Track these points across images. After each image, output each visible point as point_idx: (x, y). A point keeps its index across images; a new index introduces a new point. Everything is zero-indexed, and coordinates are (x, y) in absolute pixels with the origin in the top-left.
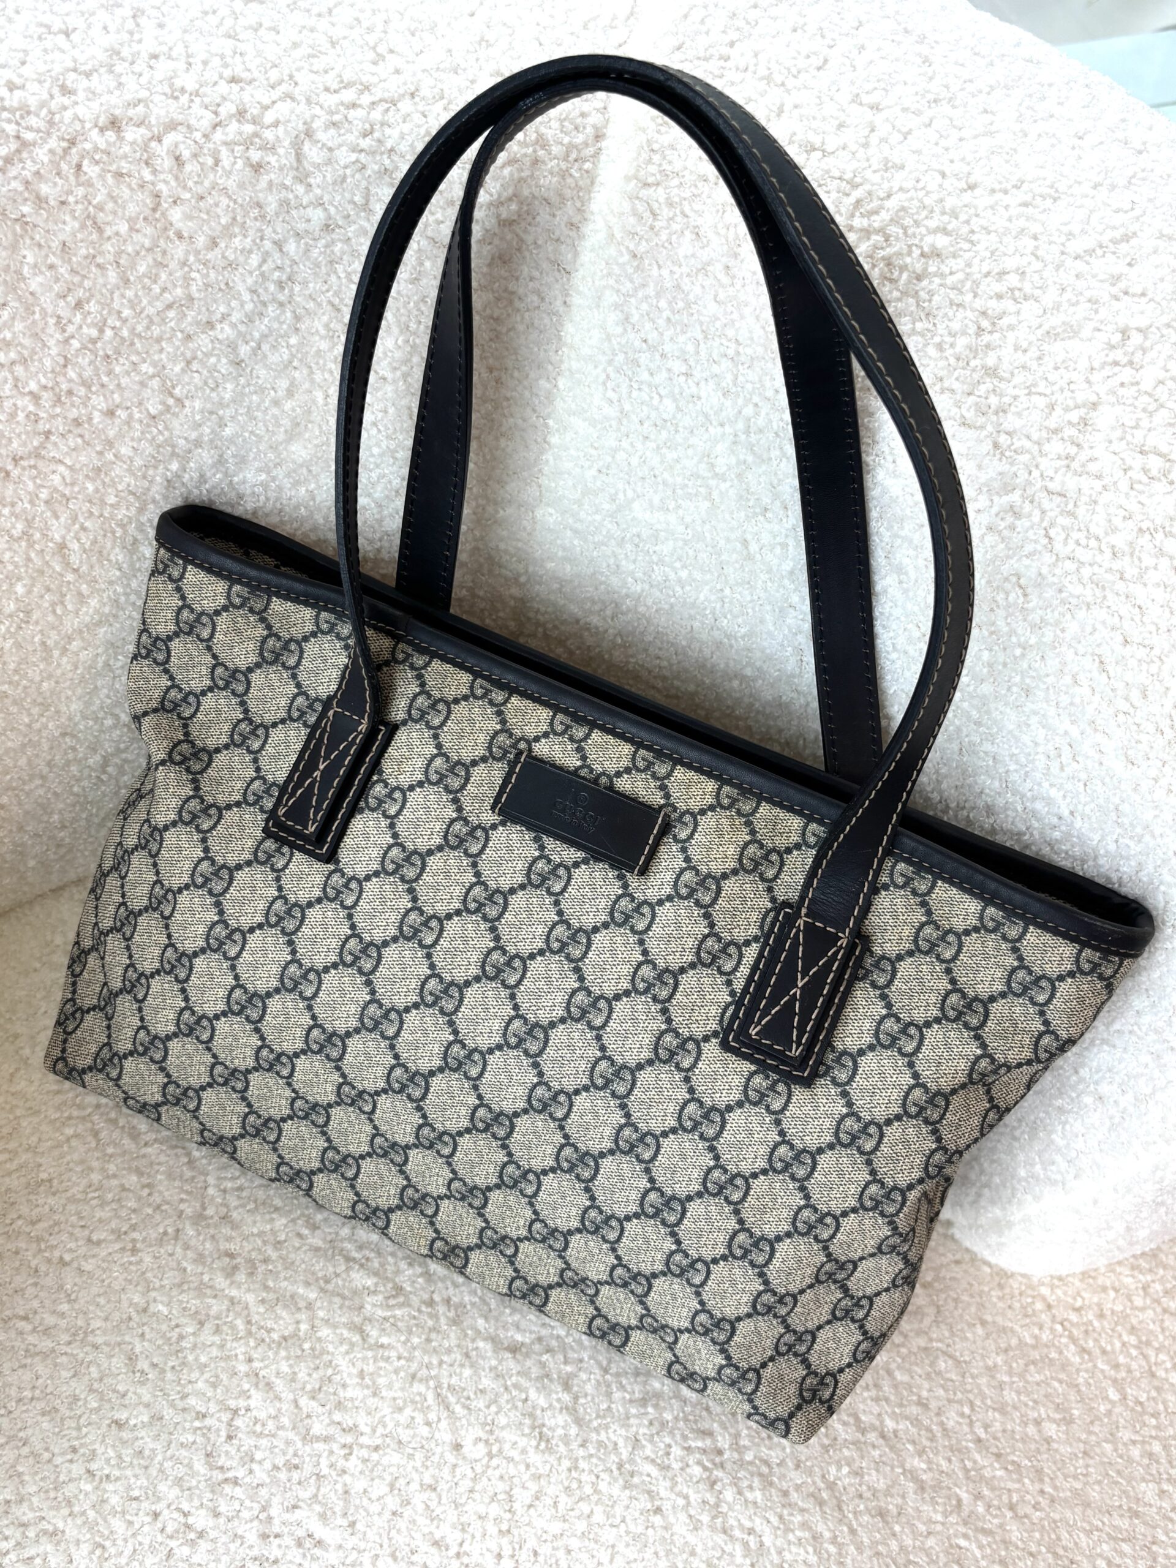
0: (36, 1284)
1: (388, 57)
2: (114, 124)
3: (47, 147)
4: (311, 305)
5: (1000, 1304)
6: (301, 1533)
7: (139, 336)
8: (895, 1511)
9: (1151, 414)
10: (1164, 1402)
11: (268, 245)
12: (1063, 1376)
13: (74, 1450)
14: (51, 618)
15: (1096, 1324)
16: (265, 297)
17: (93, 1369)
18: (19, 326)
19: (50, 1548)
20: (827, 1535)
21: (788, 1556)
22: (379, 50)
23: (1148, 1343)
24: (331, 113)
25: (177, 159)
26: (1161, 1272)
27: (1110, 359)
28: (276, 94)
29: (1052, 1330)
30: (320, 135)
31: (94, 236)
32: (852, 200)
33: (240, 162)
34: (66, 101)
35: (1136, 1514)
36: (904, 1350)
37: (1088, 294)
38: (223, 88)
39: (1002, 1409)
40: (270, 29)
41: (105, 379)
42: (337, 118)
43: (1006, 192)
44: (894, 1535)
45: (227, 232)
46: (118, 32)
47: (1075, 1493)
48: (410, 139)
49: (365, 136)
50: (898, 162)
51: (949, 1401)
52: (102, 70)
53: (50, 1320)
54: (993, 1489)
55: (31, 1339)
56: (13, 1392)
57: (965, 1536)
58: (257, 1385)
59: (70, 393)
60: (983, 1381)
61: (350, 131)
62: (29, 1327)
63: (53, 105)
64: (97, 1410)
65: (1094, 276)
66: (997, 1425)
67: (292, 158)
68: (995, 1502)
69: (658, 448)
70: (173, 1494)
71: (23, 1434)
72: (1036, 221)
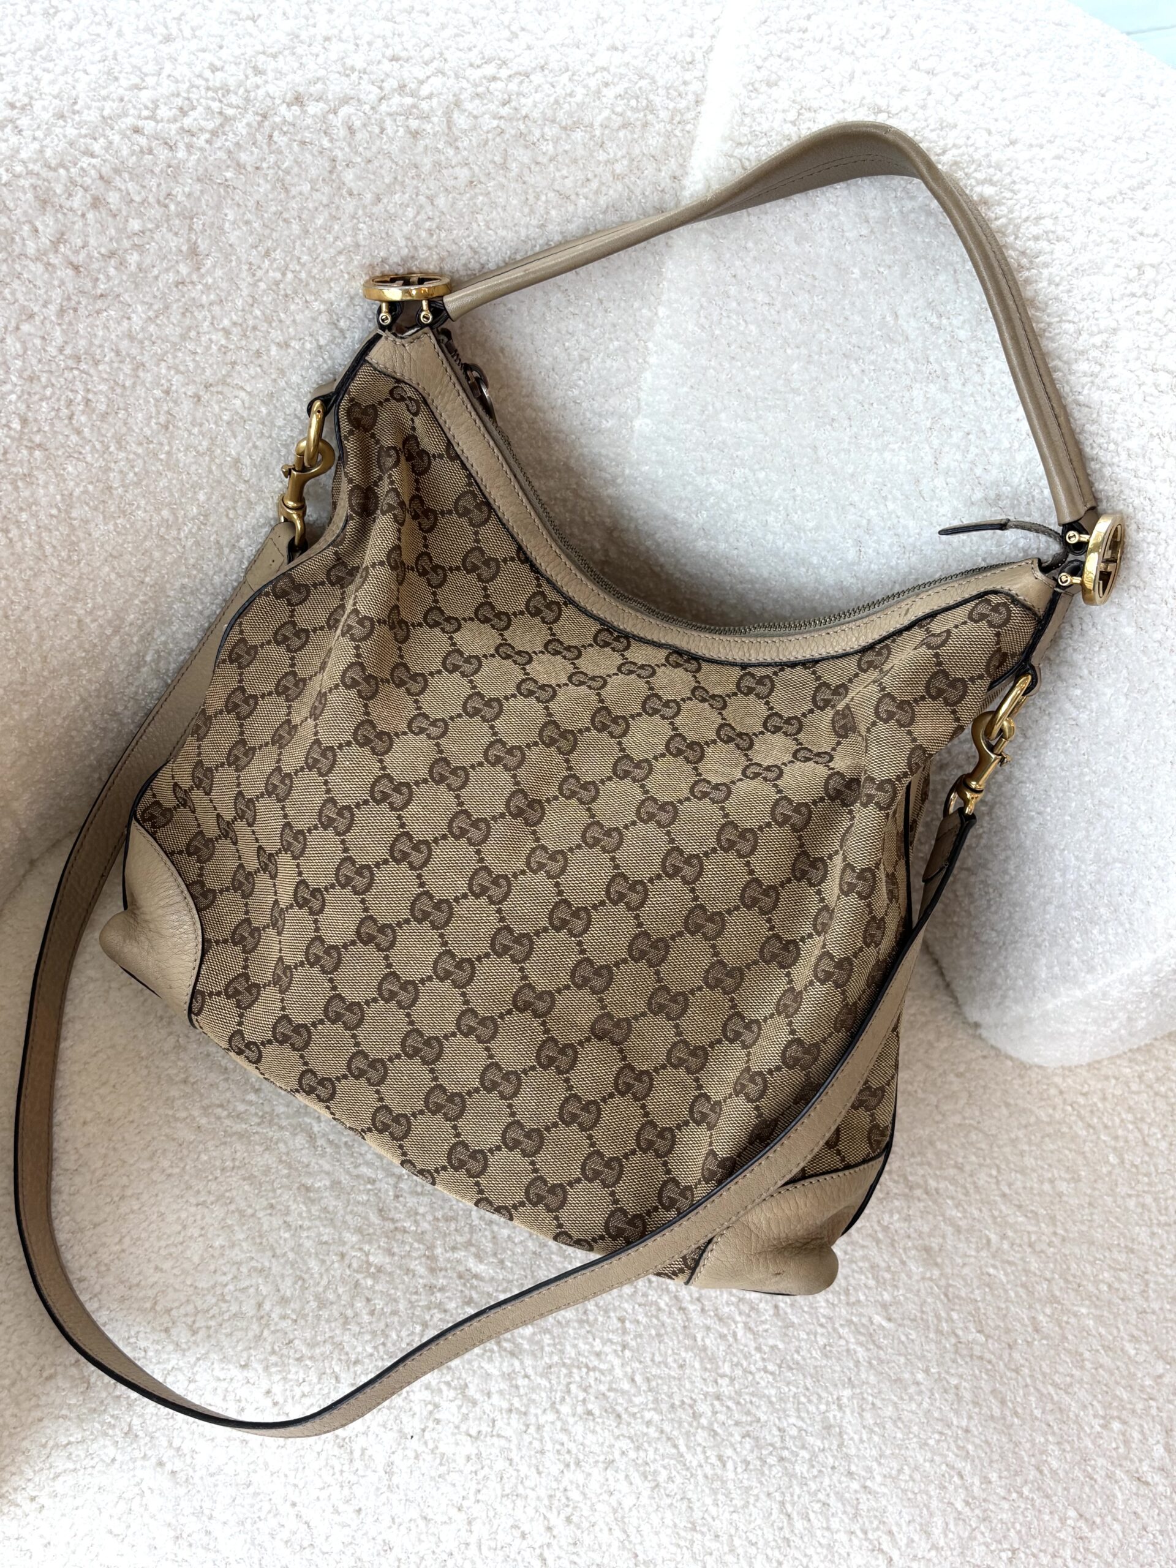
0: (227, 1080)
1: (521, 34)
3: (245, 121)
5: (1021, 1090)
6: (461, 1268)
7: (314, 277)
8: (937, 1248)
9: (1161, 338)
10: (1155, 1165)
11: (422, 199)
12: (1072, 1146)
13: (272, 1206)
14: (225, 520)
15: (1100, 1105)
17: (281, 1145)
18: (219, 273)
19: (260, 1280)
21: (852, 1282)
22: (513, 28)
23: (1142, 1119)
24: (476, 85)
25: (350, 128)
26: (1154, 1063)
27: (1128, 292)
28: (430, 70)
30: (469, 106)
31: (283, 196)
33: (401, 130)
34: (259, 80)
35: (1132, 1251)
36: (943, 1126)
37: (1110, 235)
38: (386, 66)
39: (1022, 1171)
40: (422, 12)
41: (282, 315)
42: (480, 90)
43: (1041, 147)
44: (936, 1265)
45: (390, 190)
46: (296, 18)
47: (1082, 1234)
48: (541, 107)
49: (504, 105)
50: (951, 121)
51: (980, 1165)
52: (286, 52)
53: (241, 1107)
54: (1016, 1231)
55: (227, 1122)
56: (218, 1163)
57: (994, 1267)
59: (255, 328)
60: (1007, 1149)
61: (492, 101)
62: (225, 1114)
63: (249, 84)
64: (288, 1176)
65: (1115, 220)
66: (1019, 1184)
67: (444, 125)
68: (1018, 1241)
69: (743, 366)
70: (355, 1239)
71: (229, 1195)
72: (1066, 172)
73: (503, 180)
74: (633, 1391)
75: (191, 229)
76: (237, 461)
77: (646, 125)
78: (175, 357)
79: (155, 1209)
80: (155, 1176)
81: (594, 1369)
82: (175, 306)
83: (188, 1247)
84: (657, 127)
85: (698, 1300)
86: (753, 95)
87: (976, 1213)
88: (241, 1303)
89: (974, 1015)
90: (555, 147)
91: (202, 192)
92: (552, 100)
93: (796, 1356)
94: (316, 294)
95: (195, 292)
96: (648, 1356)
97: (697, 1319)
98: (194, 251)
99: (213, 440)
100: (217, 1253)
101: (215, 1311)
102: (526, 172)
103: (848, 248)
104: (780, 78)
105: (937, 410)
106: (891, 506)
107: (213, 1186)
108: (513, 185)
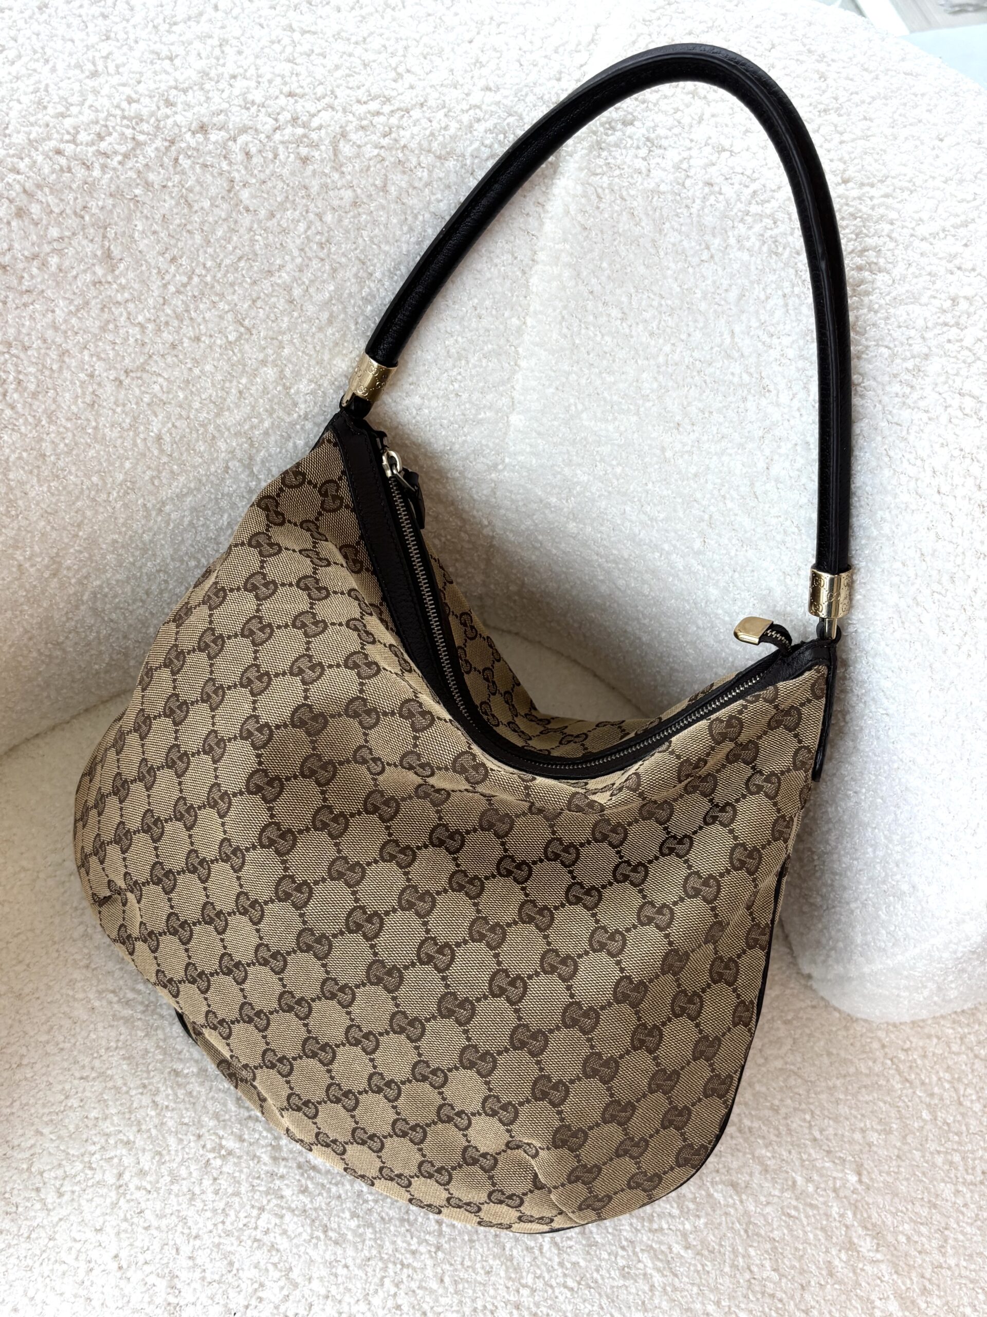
0: (121, 969)
1: (406, 75)
2: (203, 129)
3: (154, 146)
4: (343, 260)
5: (845, 1042)
7: (218, 282)
8: (743, 1185)
9: (970, 365)
10: (967, 1125)
11: (311, 216)
12: (888, 1099)
13: (144, 1086)
15: (919, 1062)
16: (310, 254)
17: (159, 1032)
18: (131, 275)
19: (124, 1152)
22: (399, 70)
23: (959, 1080)
24: (361, 119)
25: (247, 154)
26: (977, 1027)
27: (941, 321)
28: (320, 105)
30: (353, 137)
31: (186, 211)
32: (750, 191)
33: (292, 156)
34: (168, 111)
35: (935, 1206)
36: (764, 1069)
37: (928, 269)
38: (283, 101)
39: (836, 1120)
40: (318, 55)
41: (193, 314)
42: (364, 123)
43: (872, 186)
45: (282, 206)
46: (208, 58)
47: (887, 1184)
48: (418, 138)
49: (385, 136)
51: (795, 1109)
52: (196, 88)
53: (130, 995)
54: (821, 1176)
55: (117, 1007)
56: (104, 1043)
57: (796, 1208)
60: (823, 1096)
61: (374, 133)
62: (115, 999)
63: (159, 114)
64: (161, 1062)
65: (935, 255)
66: (831, 1131)
67: (331, 153)
68: (823, 1186)
69: (600, 373)
70: (212, 1123)
71: (109, 1072)
72: (893, 209)
73: (383, 202)
74: (441, 1291)
75: (104, 237)
76: (159, 438)
78: (97, 346)
79: (44, 1078)
80: (50, 1048)
81: (408, 1266)
82: (93, 302)
83: (68, 1116)
87: (785, 1155)
88: (104, 1171)
89: (806, 967)
90: (430, 174)
91: (114, 206)
92: (428, 132)
93: (595, 1275)
94: (222, 296)
95: (111, 291)
96: (459, 1259)
98: (108, 255)
99: (135, 419)
100: (90, 1124)
101: (81, 1177)
102: (404, 195)
103: (690, 270)
104: (635, 119)
105: (768, 422)
106: (730, 505)
107: (97, 1063)
108: (393, 206)
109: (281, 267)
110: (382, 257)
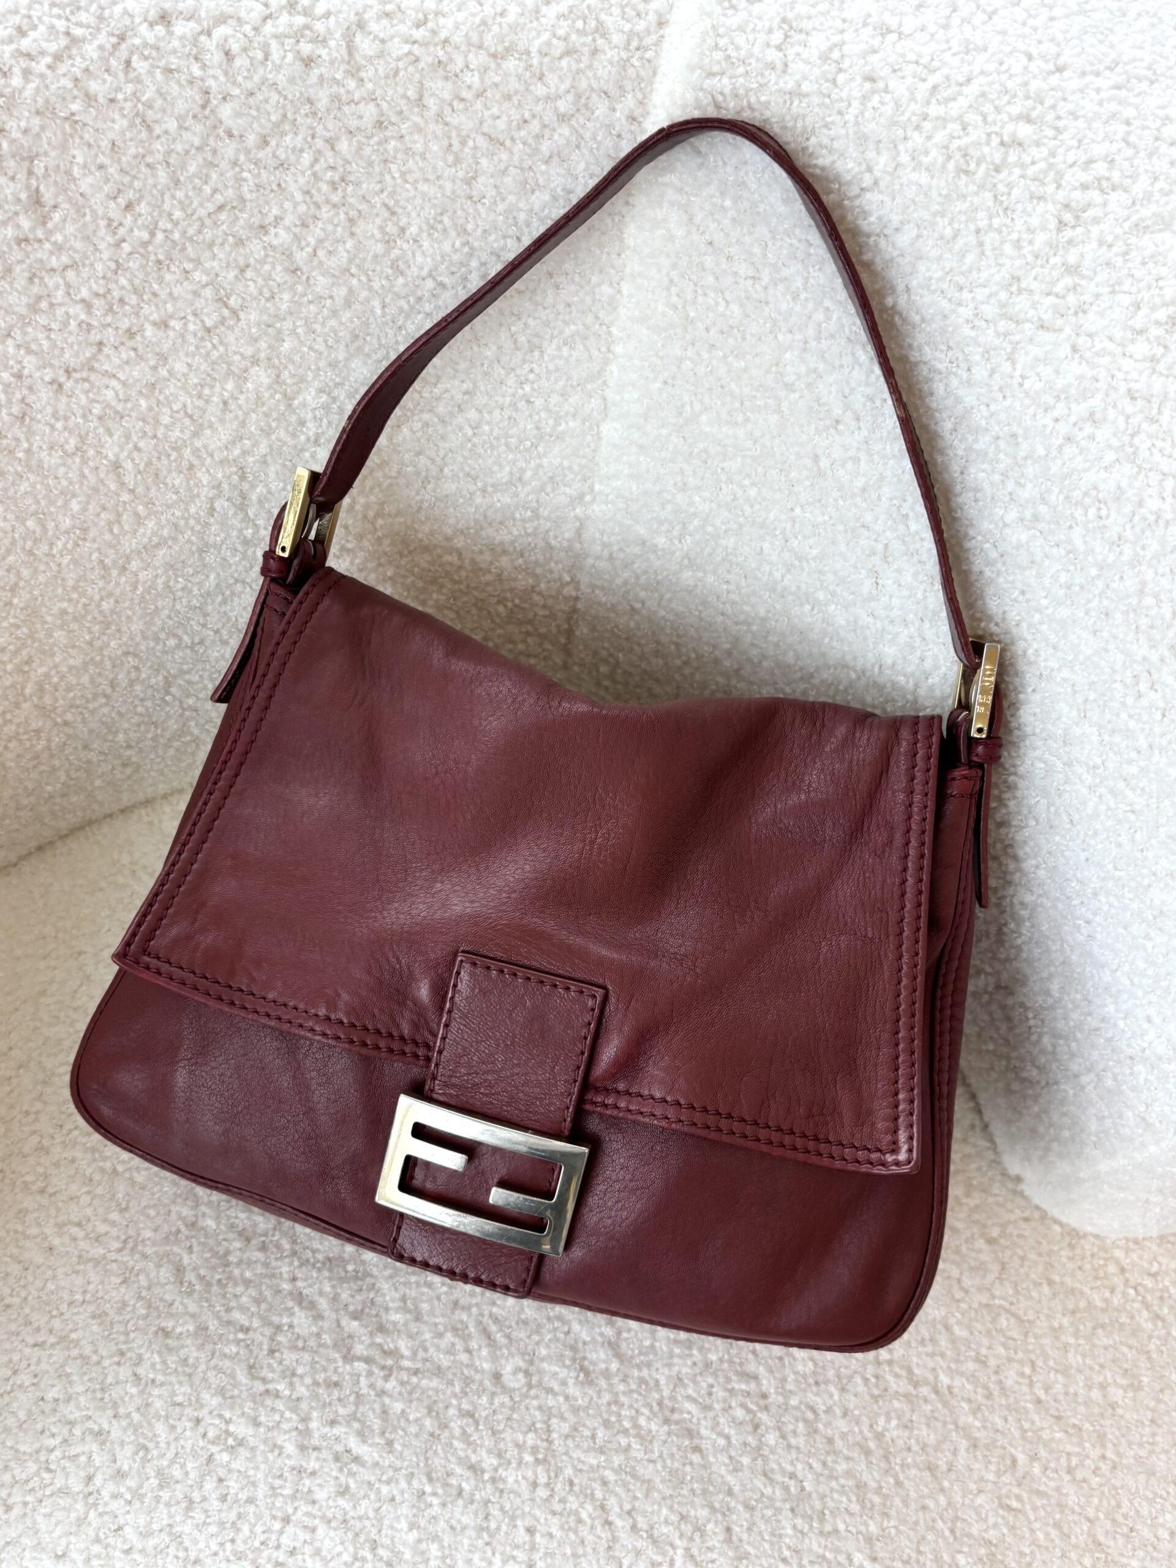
0: (88, 1193)
2: (164, 18)
3: (96, 43)
4: (363, 207)
5: (1070, 1265)
6: (339, 1448)
7: (191, 239)
8: (944, 1468)
11: (319, 143)
12: (1132, 1342)
13: (122, 1354)
16: (318, 198)
17: (142, 1277)
18: (70, 229)
19: (95, 1447)
20: (873, 1485)
21: (831, 1504)
25: (227, 53)
29: (1124, 1293)
30: (373, 27)
31: (144, 135)
32: (929, 85)
33: (290, 56)
36: (963, 1306)
39: (1065, 1371)
41: (155, 286)
43: (1097, 74)
44: (942, 1490)
45: (278, 130)
47: (1138, 1459)
48: (464, 29)
49: (418, 26)
50: (980, 43)
51: (1010, 1360)
53: (102, 1228)
54: (1051, 1452)
55: (83, 1245)
56: (65, 1295)
57: (1019, 1498)
58: (300, 1304)
59: (121, 301)
60: (1047, 1341)
61: (403, 21)
62: (82, 1234)
64: (145, 1317)
66: (1059, 1388)
67: (344, 51)
68: (1052, 1465)
69: (725, 357)
70: (215, 1401)
71: (73, 1336)
72: (1129, 104)
73: (417, 119)
75: (30, 173)
76: (117, 466)
77: (595, 52)
78: (25, 333)
82: (18, 269)
83: (16, 1398)
84: (609, 54)
85: (629, 1513)
86: (730, 12)
87: (999, 1423)
88: (67, 1476)
89: (1014, 1166)
90: (482, 80)
91: (42, 128)
92: (477, 20)
95: (42, 253)
97: (626, 1538)
98: (37, 200)
99: (83, 438)
100: (48, 1408)
101: (35, 1483)
102: (447, 110)
107: (57, 1324)
108: (432, 127)
109: (278, 220)
110: (418, 201)
